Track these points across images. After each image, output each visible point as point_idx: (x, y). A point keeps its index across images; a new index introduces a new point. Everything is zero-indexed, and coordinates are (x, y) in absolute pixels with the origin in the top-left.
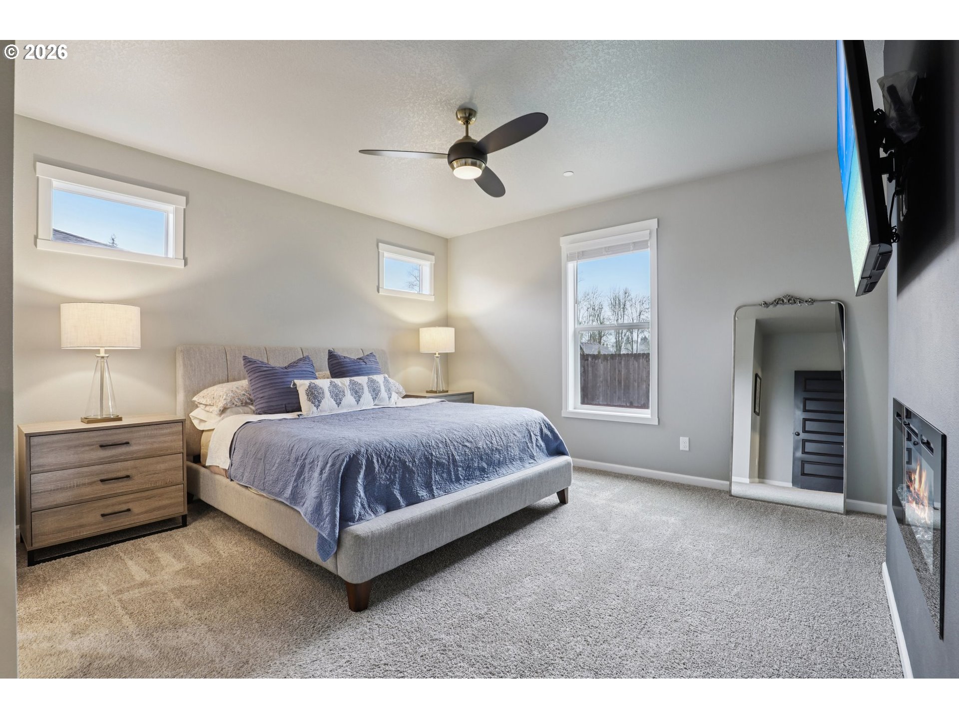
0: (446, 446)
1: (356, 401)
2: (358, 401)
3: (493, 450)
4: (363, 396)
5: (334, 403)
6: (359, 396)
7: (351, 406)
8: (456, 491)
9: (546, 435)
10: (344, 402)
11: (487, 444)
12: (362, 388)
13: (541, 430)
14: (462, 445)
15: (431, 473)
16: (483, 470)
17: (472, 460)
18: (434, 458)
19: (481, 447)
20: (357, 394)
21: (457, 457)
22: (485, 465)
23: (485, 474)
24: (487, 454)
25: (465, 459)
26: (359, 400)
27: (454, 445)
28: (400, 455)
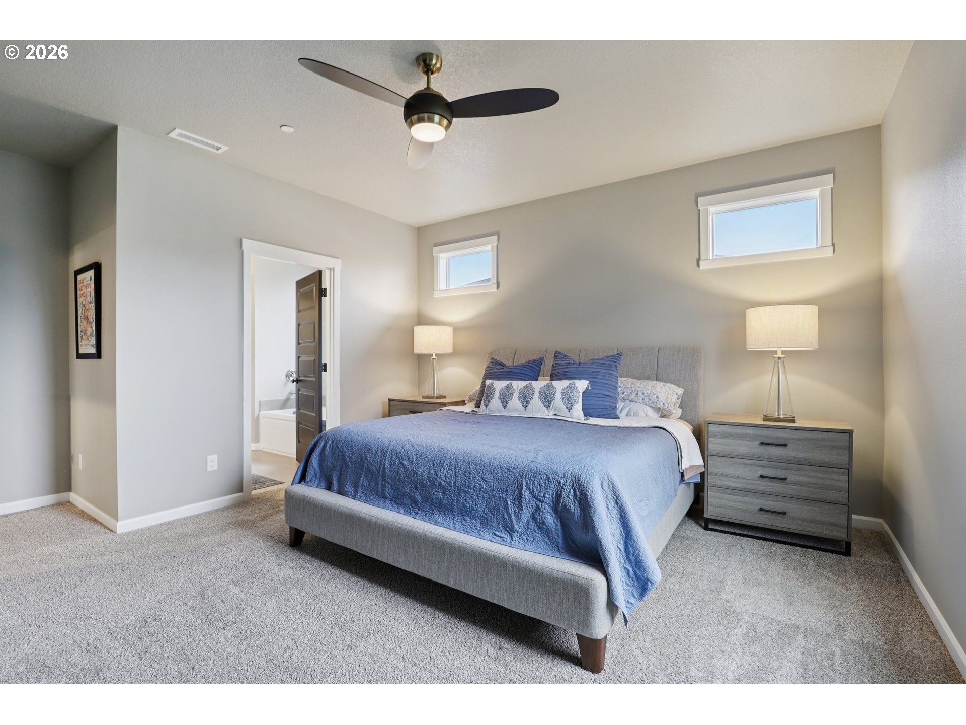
0: (384, 456)
1: (523, 406)
2: (525, 407)
3: (434, 484)
4: (531, 402)
5: (501, 404)
6: (527, 401)
7: (516, 410)
8: (375, 505)
9: (566, 509)
10: (511, 404)
11: (429, 473)
12: (533, 394)
13: (558, 496)
14: (400, 462)
15: (361, 474)
16: (414, 502)
17: (404, 483)
18: (366, 462)
19: (420, 473)
20: (525, 399)
21: (388, 472)
22: (419, 498)
23: (417, 508)
24: (424, 485)
25: (395, 478)
26: (527, 406)
27: (392, 458)
28: (344, 448)
